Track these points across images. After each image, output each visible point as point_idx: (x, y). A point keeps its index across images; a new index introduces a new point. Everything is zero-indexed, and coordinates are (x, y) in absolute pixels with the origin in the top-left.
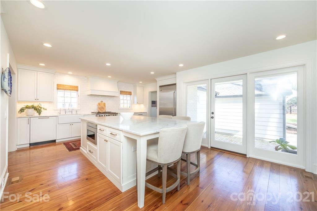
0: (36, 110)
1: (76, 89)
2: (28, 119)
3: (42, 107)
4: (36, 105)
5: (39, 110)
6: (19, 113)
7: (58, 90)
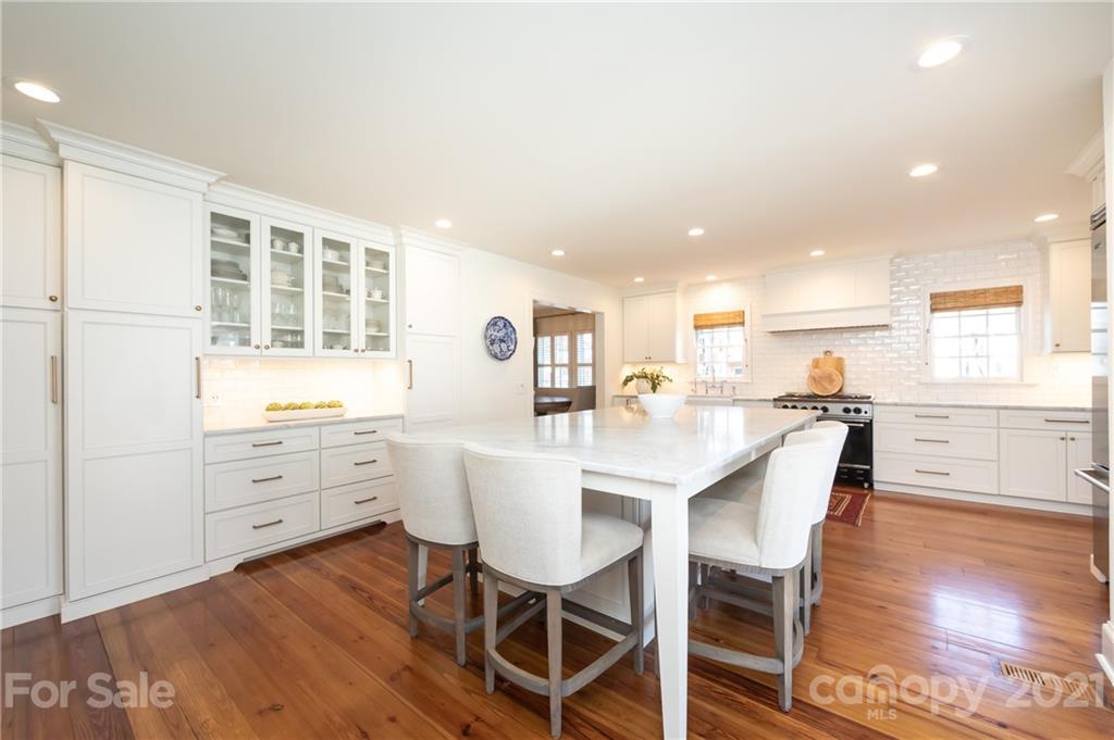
1: (737, 320)
7: (699, 331)
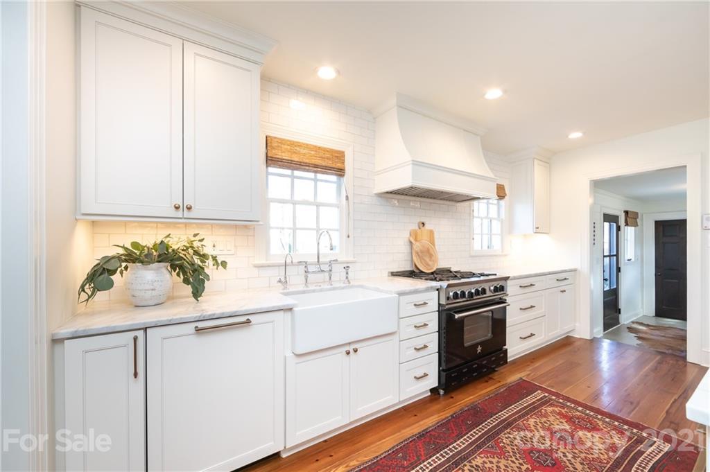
0: (181, 267)
1: (335, 163)
2: (135, 339)
3: (208, 250)
4: (177, 241)
5: (195, 271)
6: (84, 296)
7: (271, 170)
